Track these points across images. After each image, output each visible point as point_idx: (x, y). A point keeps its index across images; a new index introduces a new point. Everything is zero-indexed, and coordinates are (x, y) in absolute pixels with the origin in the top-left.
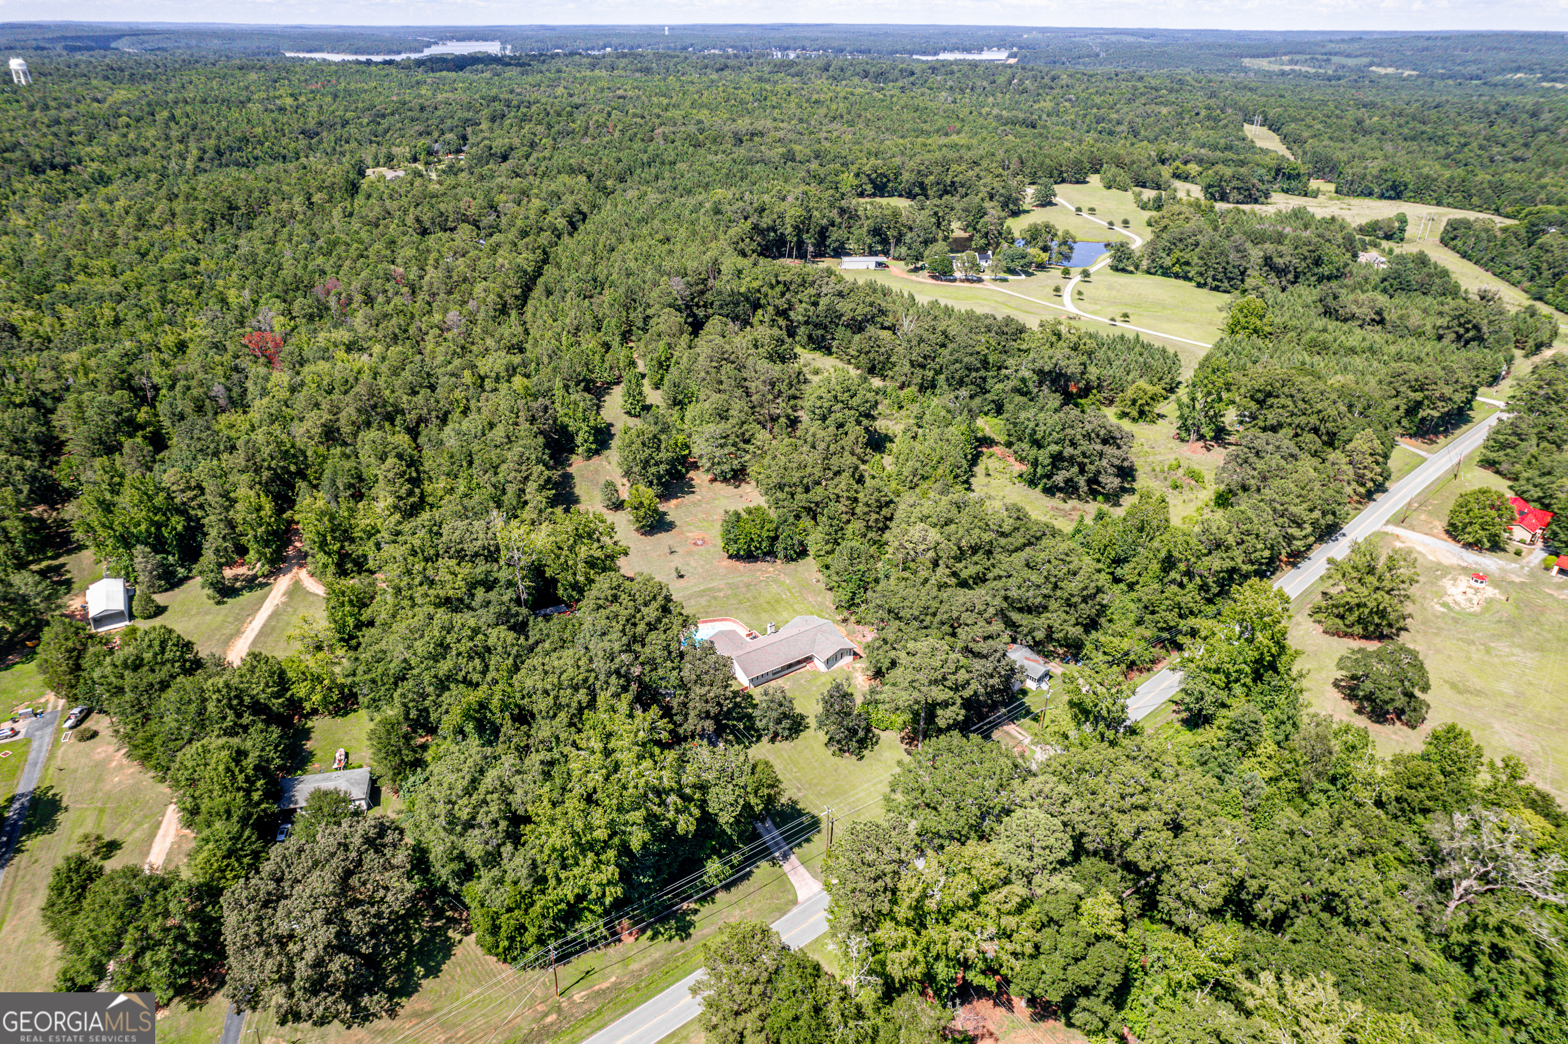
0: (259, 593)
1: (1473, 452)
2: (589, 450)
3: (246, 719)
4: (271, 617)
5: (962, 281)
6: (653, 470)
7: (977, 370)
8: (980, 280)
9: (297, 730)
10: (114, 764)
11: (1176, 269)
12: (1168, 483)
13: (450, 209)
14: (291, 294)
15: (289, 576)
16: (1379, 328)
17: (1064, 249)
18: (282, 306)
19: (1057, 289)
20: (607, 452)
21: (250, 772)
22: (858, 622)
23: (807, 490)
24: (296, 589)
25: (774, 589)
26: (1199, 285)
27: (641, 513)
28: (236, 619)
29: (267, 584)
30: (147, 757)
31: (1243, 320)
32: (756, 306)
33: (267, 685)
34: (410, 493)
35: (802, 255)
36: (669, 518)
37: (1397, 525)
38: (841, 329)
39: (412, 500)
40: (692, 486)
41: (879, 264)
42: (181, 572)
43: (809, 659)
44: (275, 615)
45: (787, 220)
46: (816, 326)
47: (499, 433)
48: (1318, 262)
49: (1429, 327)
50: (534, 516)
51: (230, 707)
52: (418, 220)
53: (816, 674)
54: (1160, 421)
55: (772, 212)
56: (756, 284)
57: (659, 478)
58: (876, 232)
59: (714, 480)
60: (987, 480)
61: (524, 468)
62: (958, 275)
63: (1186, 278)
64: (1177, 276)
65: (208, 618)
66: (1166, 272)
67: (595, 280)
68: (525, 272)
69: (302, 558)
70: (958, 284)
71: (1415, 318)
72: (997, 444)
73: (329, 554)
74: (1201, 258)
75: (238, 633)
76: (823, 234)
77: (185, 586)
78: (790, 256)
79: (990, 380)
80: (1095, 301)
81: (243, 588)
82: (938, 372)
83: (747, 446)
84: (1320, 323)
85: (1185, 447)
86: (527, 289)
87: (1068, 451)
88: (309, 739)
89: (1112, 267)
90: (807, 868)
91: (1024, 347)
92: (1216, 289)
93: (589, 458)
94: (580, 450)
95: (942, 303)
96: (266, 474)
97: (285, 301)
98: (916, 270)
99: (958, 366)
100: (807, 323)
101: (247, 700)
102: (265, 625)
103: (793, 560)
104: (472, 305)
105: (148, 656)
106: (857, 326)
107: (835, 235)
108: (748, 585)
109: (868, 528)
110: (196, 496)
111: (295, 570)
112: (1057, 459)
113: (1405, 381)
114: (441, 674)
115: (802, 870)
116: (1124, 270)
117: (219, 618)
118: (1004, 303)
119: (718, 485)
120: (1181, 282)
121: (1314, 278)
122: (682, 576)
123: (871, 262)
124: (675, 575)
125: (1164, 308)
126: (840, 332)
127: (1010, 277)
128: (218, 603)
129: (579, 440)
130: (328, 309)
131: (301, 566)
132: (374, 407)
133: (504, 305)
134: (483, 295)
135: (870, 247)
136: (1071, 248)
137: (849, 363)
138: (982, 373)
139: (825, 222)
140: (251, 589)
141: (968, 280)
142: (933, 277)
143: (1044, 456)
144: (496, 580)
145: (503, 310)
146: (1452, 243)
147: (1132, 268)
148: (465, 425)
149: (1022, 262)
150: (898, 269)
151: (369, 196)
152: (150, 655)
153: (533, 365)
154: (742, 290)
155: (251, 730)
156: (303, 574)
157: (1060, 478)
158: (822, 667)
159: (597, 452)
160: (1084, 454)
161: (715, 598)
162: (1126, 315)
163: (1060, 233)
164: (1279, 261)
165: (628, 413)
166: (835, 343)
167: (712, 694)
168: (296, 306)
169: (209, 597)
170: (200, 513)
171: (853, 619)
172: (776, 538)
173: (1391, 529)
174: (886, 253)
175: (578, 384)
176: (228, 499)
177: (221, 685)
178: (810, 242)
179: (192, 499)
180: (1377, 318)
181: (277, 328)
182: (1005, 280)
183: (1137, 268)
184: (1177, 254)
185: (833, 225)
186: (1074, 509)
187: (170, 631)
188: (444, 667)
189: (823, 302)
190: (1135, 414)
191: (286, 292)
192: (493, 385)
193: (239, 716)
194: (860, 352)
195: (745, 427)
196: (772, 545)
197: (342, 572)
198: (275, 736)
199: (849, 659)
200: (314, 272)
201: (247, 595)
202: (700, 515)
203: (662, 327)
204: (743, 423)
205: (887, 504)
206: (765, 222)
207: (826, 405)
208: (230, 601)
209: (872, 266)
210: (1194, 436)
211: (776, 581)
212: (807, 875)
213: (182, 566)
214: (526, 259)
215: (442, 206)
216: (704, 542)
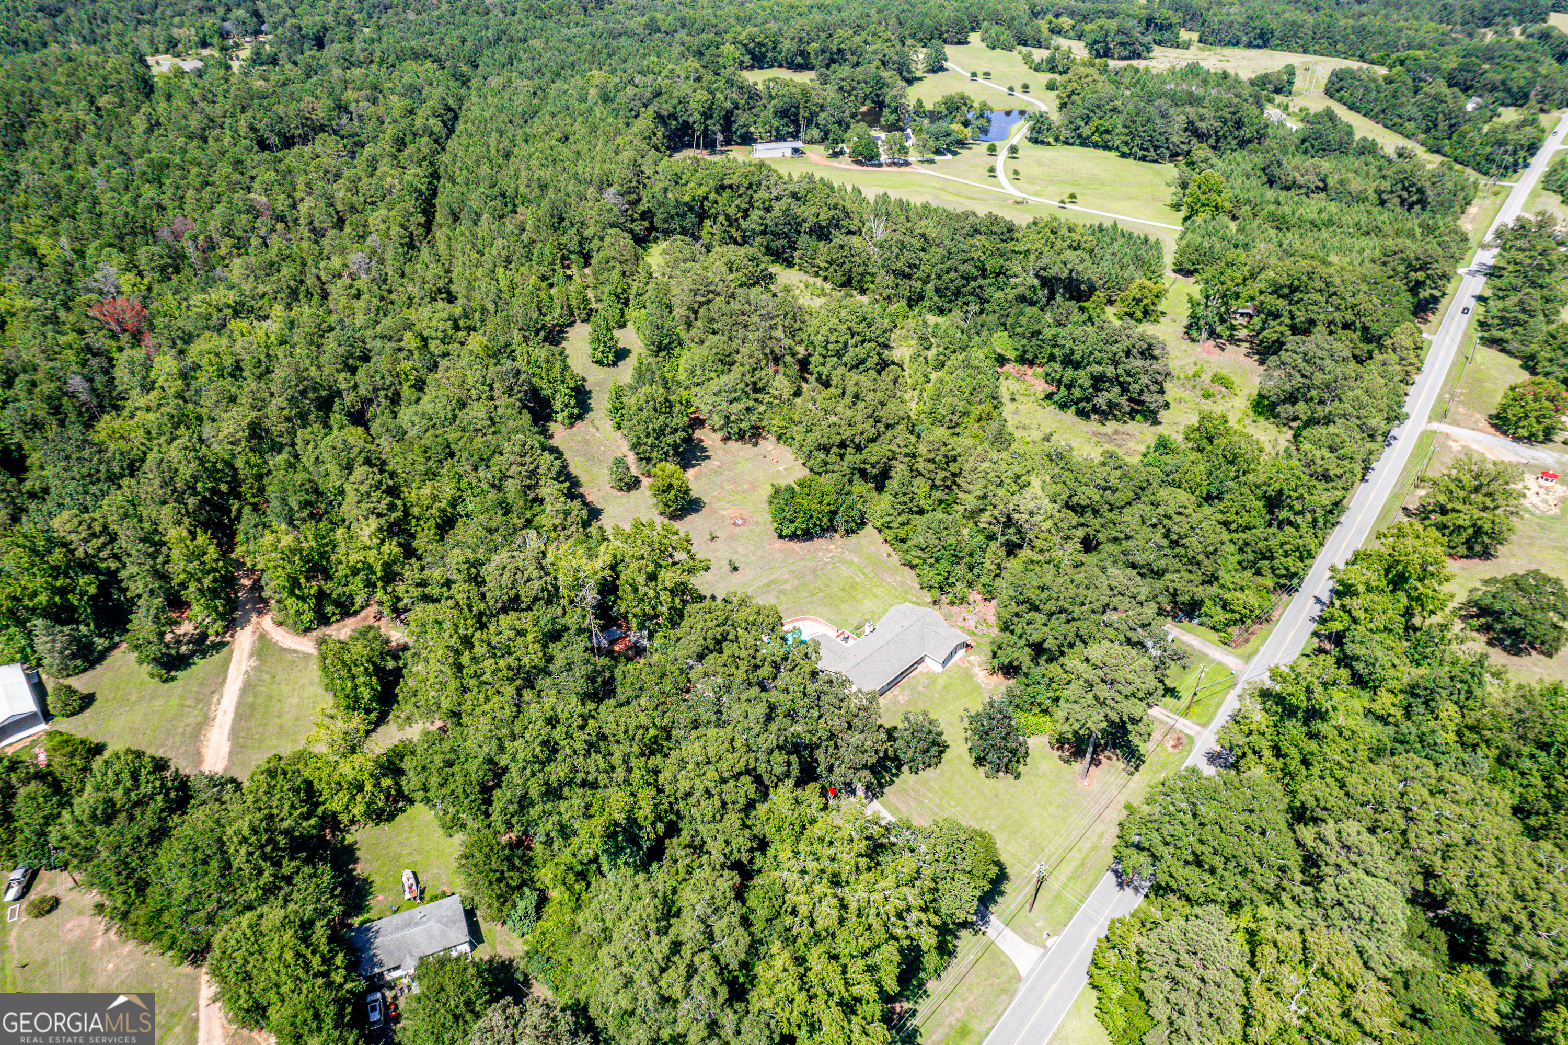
0: (216, 658)
1: (1467, 329)
2: (571, 416)
3: (288, 867)
4: (244, 691)
5: (889, 165)
6: (669, 439)
7: (975, 279)
8: (907, 164)
9: (334, 849)
10: (99, 943)
11: (1096, 138)
12: (1199, 393)
13: (291, 113)
14: (129, 240)
15: (249, 629)
16: (1323, 195)
17: (982, 122)
18: (123, 258)
19: (992, 170)
20: (590, 415)
21: (324, 948)
22: (952, 603)
23: (859, 448)
24: (264, 647)
25: (844, 571)
26: (1124, 155)
27: (671, 496)
28: (198, 701)
29: (223, 645)
30: (157, 936)
31: (1203, 197)
32: (702, 216)
33: (293, 807)
34: (392, 507)
35: (710, 145)
36: (694, 494)
37: (1440, 421)
38: (804, 238)
39: (395, 515)
40: (704, 450)
41: (796, 151)
42: (100, 643)
43: (921, 661)
44: (248, 687)
45: (693, 105)
46: (776, 235)
47: (477, 412)
48: (1239, 125)
49: (1370, 192)
50: (557, 521)
51: (265, 857)
52: (253, 129)
53: (932, 678)
54: (1162, 319)
55: (671, 97)
56: (701, 191)
57: (675, 447)
58: (783, 113)
59: (726, 439)
60: (1015, 405)
61: (528, 459)
62: (884, 158)
63: (1106, 147)
64: (1096, 146)
65: (158, 703)
66: (1084, 142)
67: (503, 195)
68: (420, 193)
69: (260, 604)
70: (885, 169)
71: (1356, 184)
72: (1009, 360)
73: (303, 599)
74: (1125, 126)
75: (206, 721)
76: (728, 120)
77: (109, 661)
78: (698, 147)
79: (989, 290)
80: (1032, 180)
81: (193, 654)
82: (925, 282)
83: (759, 396)
84: (1270, 194)
85: (1197, 348)
86: (428, 210)
87: (1110, 371)
88: (356, 861)
89: (1030, 140)
90: (1013, 930)
91: (1020, 248)
92: (1143, 159)
93: (572, 425)
94: (560, 417)
95: (893, 196)
96: (192, 502)
97: (122, 250)
98: (836, 155)
99: (953, 275)
100: (764, 233)
101: (282, 841)
102: (240, 704)
103: (853, 532)
104: (372, 240)
105: (118, 795)
106: (821, 233)
107: (742, 118)
108: (814, 571)
109: (934, 487)
110: (105, 545)
111: (254, 619)
112: (1098, 381)
113: (1403, 260)
114: (553, 778)
115: (1008, 932)
116: (1042, 142)
117: (175, 701)
118: (941, 189)
119: (733, 445)
120: (1100, 152)
121: (1234, 142)
122: (735, 569)
123: (786, 148)
124: (728, 568)
125: (1102, 184)
126: (803, 240)
127: (937, 158)
128: (166, 681)
129: (557, 405)
130: (184, 257)
131: (260, 613)
132: (304, 393)
133: (411, 236)
134: (383, 227)
135: (778, 130)
136: (989, 121)
137: (817, 274)
138: (980, 281)
139: (728, 105)
140: (204, 654)
141: (895, 164)
142: (858, 162)
143: (1083, 378)
144: (566, 628)
145: (411, 245)
146: (1338, 95)
147: (1051, 140)
148: (427, 404)
149: (948, 140)
150: (817, 154)
151: (169, 97)
152: (120, 791)
153: (477, 315)
154: (687, 198)
155: (297, 879)
156: (267, 622)
157: (1101, 400)
158: (938, 668)
159: (580, 417)
160: (1128, 374)
161: (783, 592)
162: (1073, 196)
163: (976, 105)
164: (1202, 126)
165: (600, 363)
166: (797, 254)
167: (869, 743)
168: (143, 254)
169: (152, 676)
170: (113, 565)
171: (945, 599)
172: (834, 513)
173: (1435, 426)
174: (795, 136)
175: (537, 333)
176: (154, 544)
177: (246, 832)
178: (715, 126)
179: (99, 550)
180: (1321, 185)
181: (126, 288)
182: (932, 162)
183: (1057, 139)
184: (1096, 122)
185: (737, 108)
186: (1116, 432)
187: (139, 755)
188: (558, 771)
189: (777, 207)
190: (1139, 314)
191: (121, 238)
192: (442, 348)
193: (278, 864)
194: (831, 263)
195: (758, 374)
196: (831, 520)
197: (323, 620)
198: (326, 878)
199: (962, 652)
200: (148, 207)
201: (201, 666)
202: (728, 487)
203: (609, 252)
204: (755, 369)
205: (954, 459)
206: (666, 109)
207: (842, 339)
208: (179, 674)
209: (788, 153)
210: (1205, 335)
211: (843, 561)
212: (1018, 940)
213: (100, 635)
214: (415, 175)
215: (280, 109)
216: (745, 521)
